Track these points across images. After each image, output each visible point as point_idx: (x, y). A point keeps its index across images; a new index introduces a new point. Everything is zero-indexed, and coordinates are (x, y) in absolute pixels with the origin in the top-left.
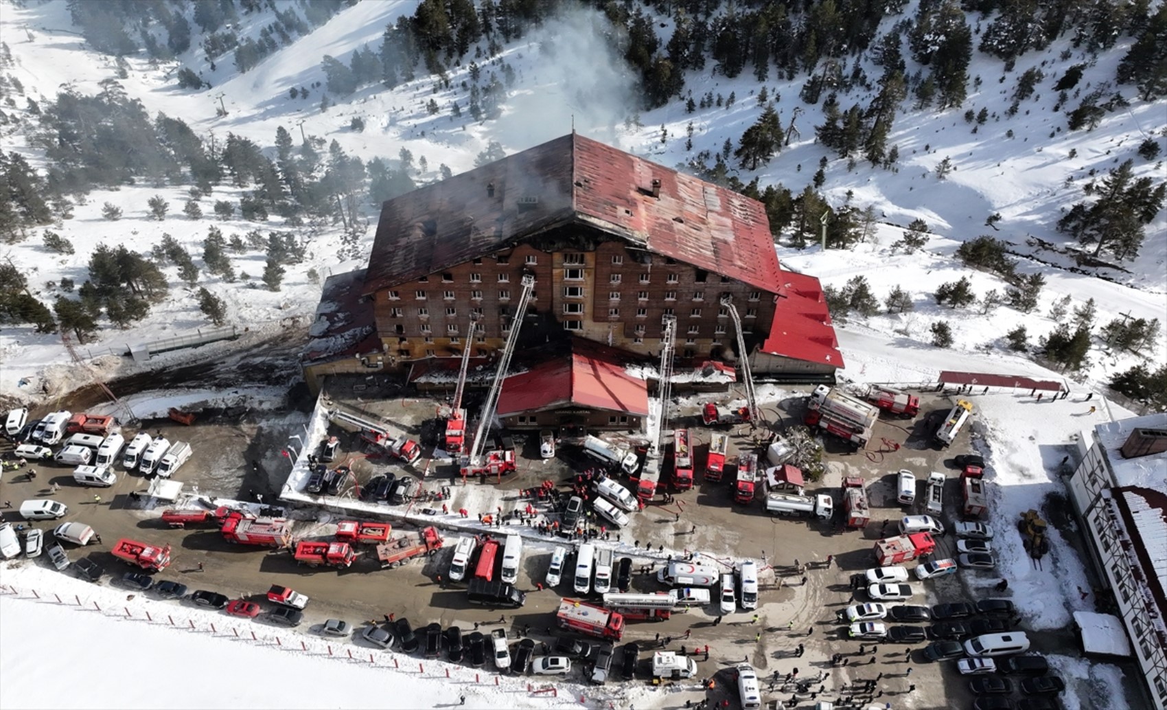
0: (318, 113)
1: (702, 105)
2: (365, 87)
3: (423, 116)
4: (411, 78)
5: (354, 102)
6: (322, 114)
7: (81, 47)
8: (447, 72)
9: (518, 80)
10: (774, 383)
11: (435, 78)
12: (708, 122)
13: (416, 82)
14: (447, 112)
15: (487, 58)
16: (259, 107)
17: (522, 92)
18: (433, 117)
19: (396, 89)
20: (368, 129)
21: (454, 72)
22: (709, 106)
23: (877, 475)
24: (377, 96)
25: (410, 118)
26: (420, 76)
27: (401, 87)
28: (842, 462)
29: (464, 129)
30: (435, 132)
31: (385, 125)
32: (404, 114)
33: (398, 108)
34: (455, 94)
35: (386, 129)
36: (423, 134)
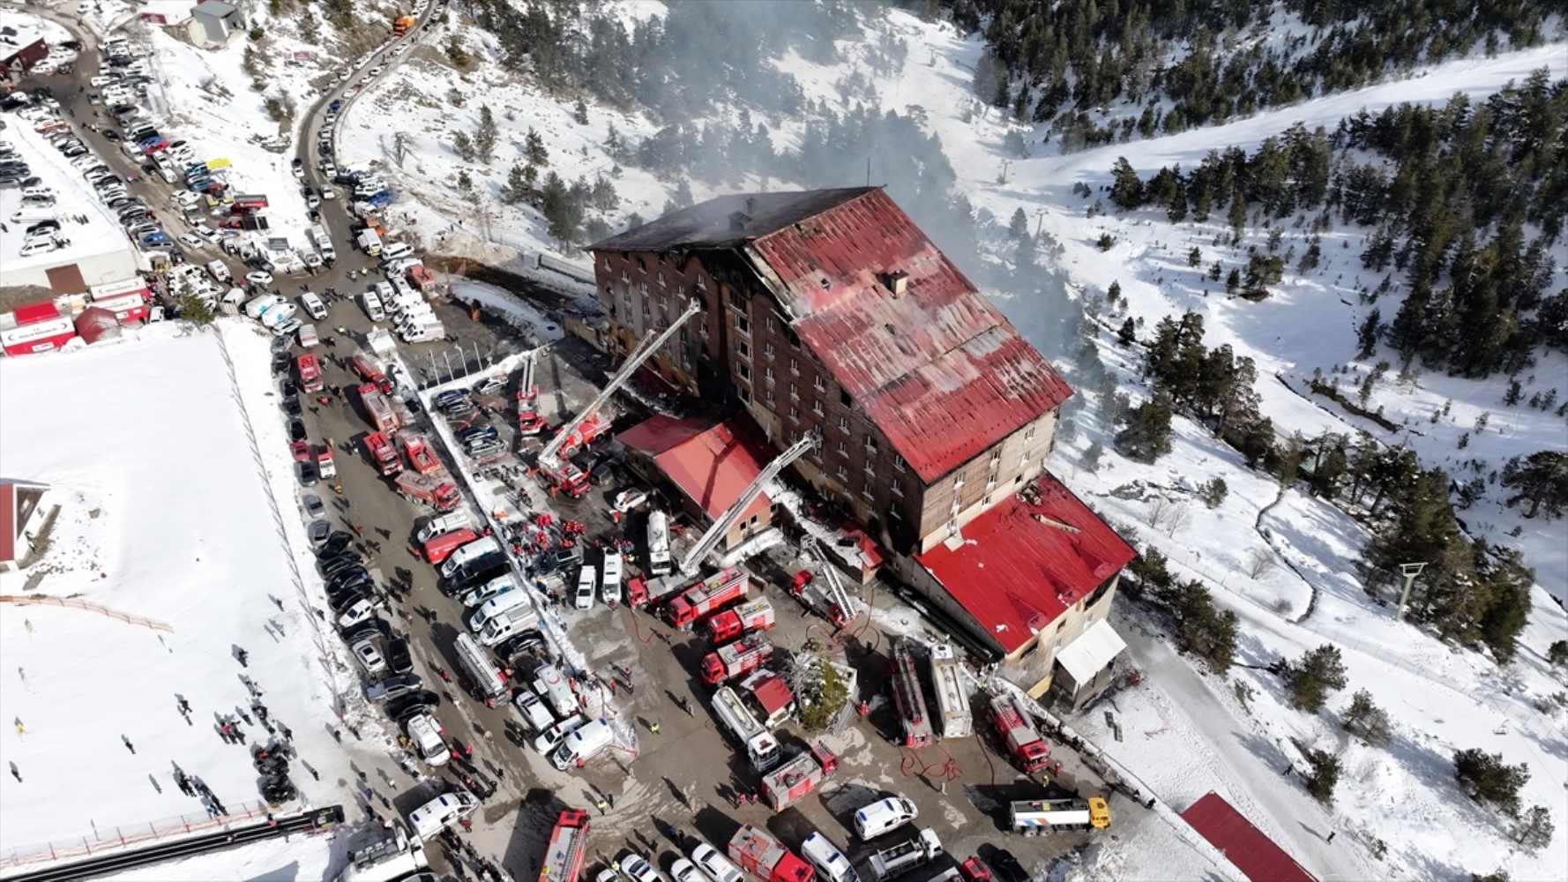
0: (1083, 216)
1: (1534, 402)
2: (1150, 209)
3: (1178, 262)
4: (1203, 219)
5: (1126, 220)
6: (1085, 220)
7: (965, 84)
8: (1246, 230)
9: (1319, 270)
10: (923, 615)
11: (1229, 229)
12: (1522, 427)
13: (1205, 226)
14: (1205, 270)
15: (1305, 232)
16: (1039, 189)
17: (1312, 284)
18: (1190, 269)
19: (1179, 225)
20: (1111, 253)
21: (1256, 233)
22: (1544, 409)
23: (882, 785)
24: (1154, 223)
25: (1164, 259)
26: (1215, 222)
27: (1185, 225)
28: (868, 739)
29: (1206, 294)
30: (1174, 284)
31: (1135, 256)
32: (1161, 253)
33: (1161, 245)
34: (1235, 255)
35: (1131, 260)
36: (1160, 281)
